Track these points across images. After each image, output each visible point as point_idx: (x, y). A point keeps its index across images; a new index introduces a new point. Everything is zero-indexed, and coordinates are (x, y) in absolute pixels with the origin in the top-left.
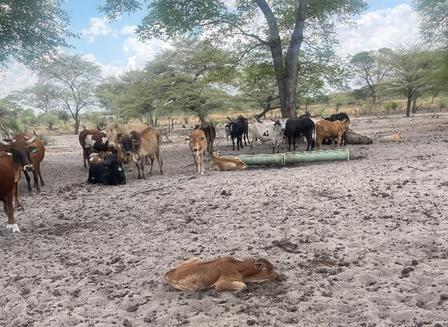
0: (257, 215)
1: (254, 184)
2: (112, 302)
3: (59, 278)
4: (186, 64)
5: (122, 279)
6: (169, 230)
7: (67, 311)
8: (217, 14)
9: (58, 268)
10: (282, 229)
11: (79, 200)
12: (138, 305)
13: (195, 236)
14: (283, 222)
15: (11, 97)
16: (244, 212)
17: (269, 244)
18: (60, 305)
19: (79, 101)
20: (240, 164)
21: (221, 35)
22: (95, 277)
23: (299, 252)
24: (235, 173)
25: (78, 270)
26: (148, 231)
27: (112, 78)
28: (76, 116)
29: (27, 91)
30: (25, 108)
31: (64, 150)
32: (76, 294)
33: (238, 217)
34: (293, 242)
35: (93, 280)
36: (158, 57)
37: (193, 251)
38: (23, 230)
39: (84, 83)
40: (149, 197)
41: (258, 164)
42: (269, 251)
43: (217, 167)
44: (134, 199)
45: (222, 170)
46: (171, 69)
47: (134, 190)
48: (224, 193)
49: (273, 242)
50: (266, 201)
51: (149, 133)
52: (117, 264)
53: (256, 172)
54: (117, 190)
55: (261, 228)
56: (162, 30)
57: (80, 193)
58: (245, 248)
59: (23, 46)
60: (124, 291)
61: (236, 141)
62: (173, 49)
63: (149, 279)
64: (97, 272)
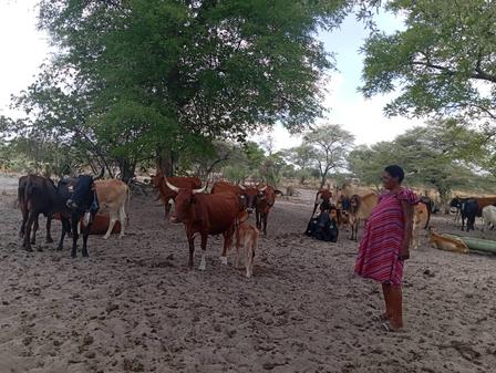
0: (451, 306)
1: (466, 271)
2: (255, 353)
3: (228, 315)
4: (434, 140)
5: (278, 332)
6: (348, 296)
7: (215, 348)
8: (468, 98)
9: (232, 306)
10: (472, 330)
11: (288, 249)
12: (276, 365)
13: (370, 309)
14: (479, 321)
15: (279, 153)
16: (438, 299)
17: (447, 343)
18: (212, 341)
19: (330, 163)
20: (460, 246)
21: (467, 117)
22: (256, 323)
23: (479, 364)
24: (453, 254)
25: (247, 312)
26: (329, 292)
27: (364, 146)
28: (324, 175)
29: (292, 150)
30: (288, 163)
31: (302, 202)
32: (231, 334)
33: (428, 302)
34: (477, 349)
35: (253, 327)
36: (408, 132)
37: (359, 326)
38: (230, 264)
39: (338, 148)
40: (350, 259)
41: (484, 251)
42: (444, 351)
43: (434, 244)
44: (336, 258)
45: (440, 248)
46: (419, 143)
47: (341, 250)
48: (427, 272)
49: (452, 342)
50: (471, 292)
51: (372, 198)
52: (282, 317)
53: (477, 258)
54: (326, 245)
55: (448, 322)
56: (409, 109)
57: (294, 242)
58: (417, 340)
59: (291, 115)
60: (271, 345)
61: (466, 221)
62: (425, 126)
63: (300, 341)
64: (260, 319)
